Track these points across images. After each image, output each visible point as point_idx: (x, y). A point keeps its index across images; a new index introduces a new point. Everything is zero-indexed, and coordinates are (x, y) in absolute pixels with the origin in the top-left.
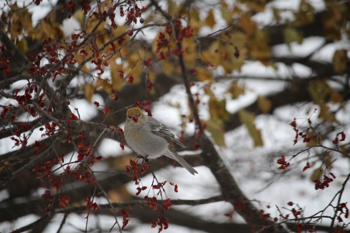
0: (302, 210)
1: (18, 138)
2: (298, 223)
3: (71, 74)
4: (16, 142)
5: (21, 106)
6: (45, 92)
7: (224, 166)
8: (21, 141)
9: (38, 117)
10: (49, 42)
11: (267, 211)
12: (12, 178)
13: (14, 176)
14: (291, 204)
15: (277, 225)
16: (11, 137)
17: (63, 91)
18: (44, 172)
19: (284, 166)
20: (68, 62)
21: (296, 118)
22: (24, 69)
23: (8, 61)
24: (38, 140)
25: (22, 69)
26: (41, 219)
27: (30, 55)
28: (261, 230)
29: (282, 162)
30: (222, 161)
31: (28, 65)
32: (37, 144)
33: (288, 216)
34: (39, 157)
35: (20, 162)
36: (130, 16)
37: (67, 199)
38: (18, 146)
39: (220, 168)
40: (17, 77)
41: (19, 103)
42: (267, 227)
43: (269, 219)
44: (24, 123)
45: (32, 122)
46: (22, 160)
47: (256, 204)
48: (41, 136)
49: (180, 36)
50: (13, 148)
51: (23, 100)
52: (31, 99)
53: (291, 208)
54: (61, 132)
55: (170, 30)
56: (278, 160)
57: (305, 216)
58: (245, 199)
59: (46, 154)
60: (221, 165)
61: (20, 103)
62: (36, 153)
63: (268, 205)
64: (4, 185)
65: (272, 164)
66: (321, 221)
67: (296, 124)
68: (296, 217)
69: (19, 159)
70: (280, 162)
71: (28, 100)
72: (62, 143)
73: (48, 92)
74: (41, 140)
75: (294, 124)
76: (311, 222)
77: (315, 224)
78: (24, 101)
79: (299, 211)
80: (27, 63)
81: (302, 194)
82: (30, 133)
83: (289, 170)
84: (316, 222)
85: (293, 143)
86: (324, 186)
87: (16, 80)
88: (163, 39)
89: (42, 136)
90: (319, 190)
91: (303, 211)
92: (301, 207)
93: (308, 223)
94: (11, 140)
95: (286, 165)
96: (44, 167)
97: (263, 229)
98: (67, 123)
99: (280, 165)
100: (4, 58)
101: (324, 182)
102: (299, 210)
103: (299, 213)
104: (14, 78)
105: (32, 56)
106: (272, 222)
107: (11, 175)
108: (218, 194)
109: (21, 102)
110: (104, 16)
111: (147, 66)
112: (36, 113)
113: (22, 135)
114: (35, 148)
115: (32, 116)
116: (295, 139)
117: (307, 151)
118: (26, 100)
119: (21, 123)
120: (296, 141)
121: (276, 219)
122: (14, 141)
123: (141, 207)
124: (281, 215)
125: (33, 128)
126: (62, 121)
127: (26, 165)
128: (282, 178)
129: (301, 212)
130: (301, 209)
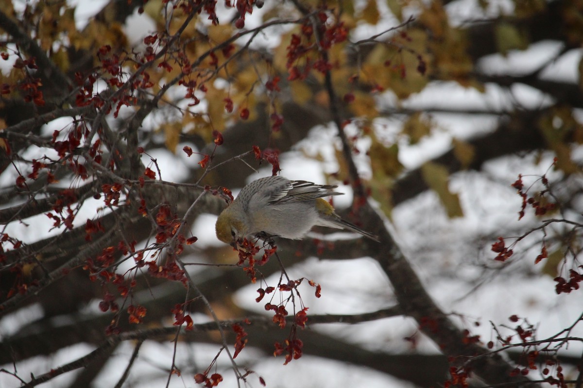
0: (534, 328)
1: (59, 215)
2: (528, 350)
3: (145, 107)
4: (55, 221)
5: (63, 158)
6: (103, 138)
7: (402, 257)
8: (63, 219)
9: (90, 179)
10: (107, 52)
11: (474, 331)
12: (50, 282)
13: (53, 279)
14: (514, 319)
15: (493, 354)
16: (47, 213)
17: (132, 135)
18: (103, 266)
19: (503, 255)
20: (140, 86)
21: (522, 175)
22: (67, 99)
23: (40, 84)
24: (91, 218)
25: (63, 99)
26: (98, 350)
27: (76, 74)
28: (466, 363)
29: (499, 248)
30: (398, 248)
31: (73, 92)
32: (90, 224)
33: (509, 339)
34: (93, 245)
35: (63, 255)
36: (242, 4)
37: (142, 311)
38: (59, 227)
39: (395, 261)
40: (55, 112)
41: (59, 155)
42: (475, 358)
43: (478, 344)
44: (67, 189)
45: (81, 188)
46: (65, 252)
47: (456, 321)
48: (96, 212)
49: (326, 39)
50: (50, 231)
51: (66, 150)
52: (80, 146)
53: (515, 325)
54: (130, 204)
55: (308, 30)
56: (493, 246)
57: (539, 339)
58: (438, 311)
59: (106, 240)
60: (397, 256)
61: (61, 153)
62: (88, 240)
63: (475, 320)
64: (36, 293)
65: (481, 252)
66: (567, 346)
67: (522, 185)
68: (525, 341)
69: (61, 250)
70: (496, 248)
71: (74, 149)
72: (131, 222)
73: (107, 138)
74: (96, 218)
75: (518, 185)
76: (549, 348)
77: (556, 350)
78: (68, 151)
79: (529, 331)
80: (71, 89)
81: (532, 303)
82: (78, 206)
83: (509, 263)
84: (559, 348)
85: (518, 216)
86: (572, 288)
87: (54, 117)
88: (298, 46)
89: (98, 211)
90: (563, 294)
91: (535, 330)
92: (532, 323)
93: (545, 349)
94: (47, 217)
95: (506, 253)
96: (103, 257)
97: (469, 361)
98: (139, 184)
99: (496, 254)
100: (33, 79)
101: (571, 281)
102: (529, 328)
103: (528, 334)
104: (50, 114)
105: (80, 77)
106: (484, 350)
107: (47, 277)
108: (392, 304)
109: (63, 153)
110: (197, 6)
111: (272, 90)
112: (88, 172)
113: (65, 209)
114: (88, 232)
115: (82, 177)
116: (520, 210)
117: (541, 229)
118: (70, 149)
119: (64, 189)
120: (522, 214)
121: (491, 344)
122: (52, 219)
123: (265, 327)
124: (499, 338)
125: (82, 198)
126: (132, 181)
127: (72, 260)
128: (498, 278)
129: (532, 331)
130: (531, 327)
